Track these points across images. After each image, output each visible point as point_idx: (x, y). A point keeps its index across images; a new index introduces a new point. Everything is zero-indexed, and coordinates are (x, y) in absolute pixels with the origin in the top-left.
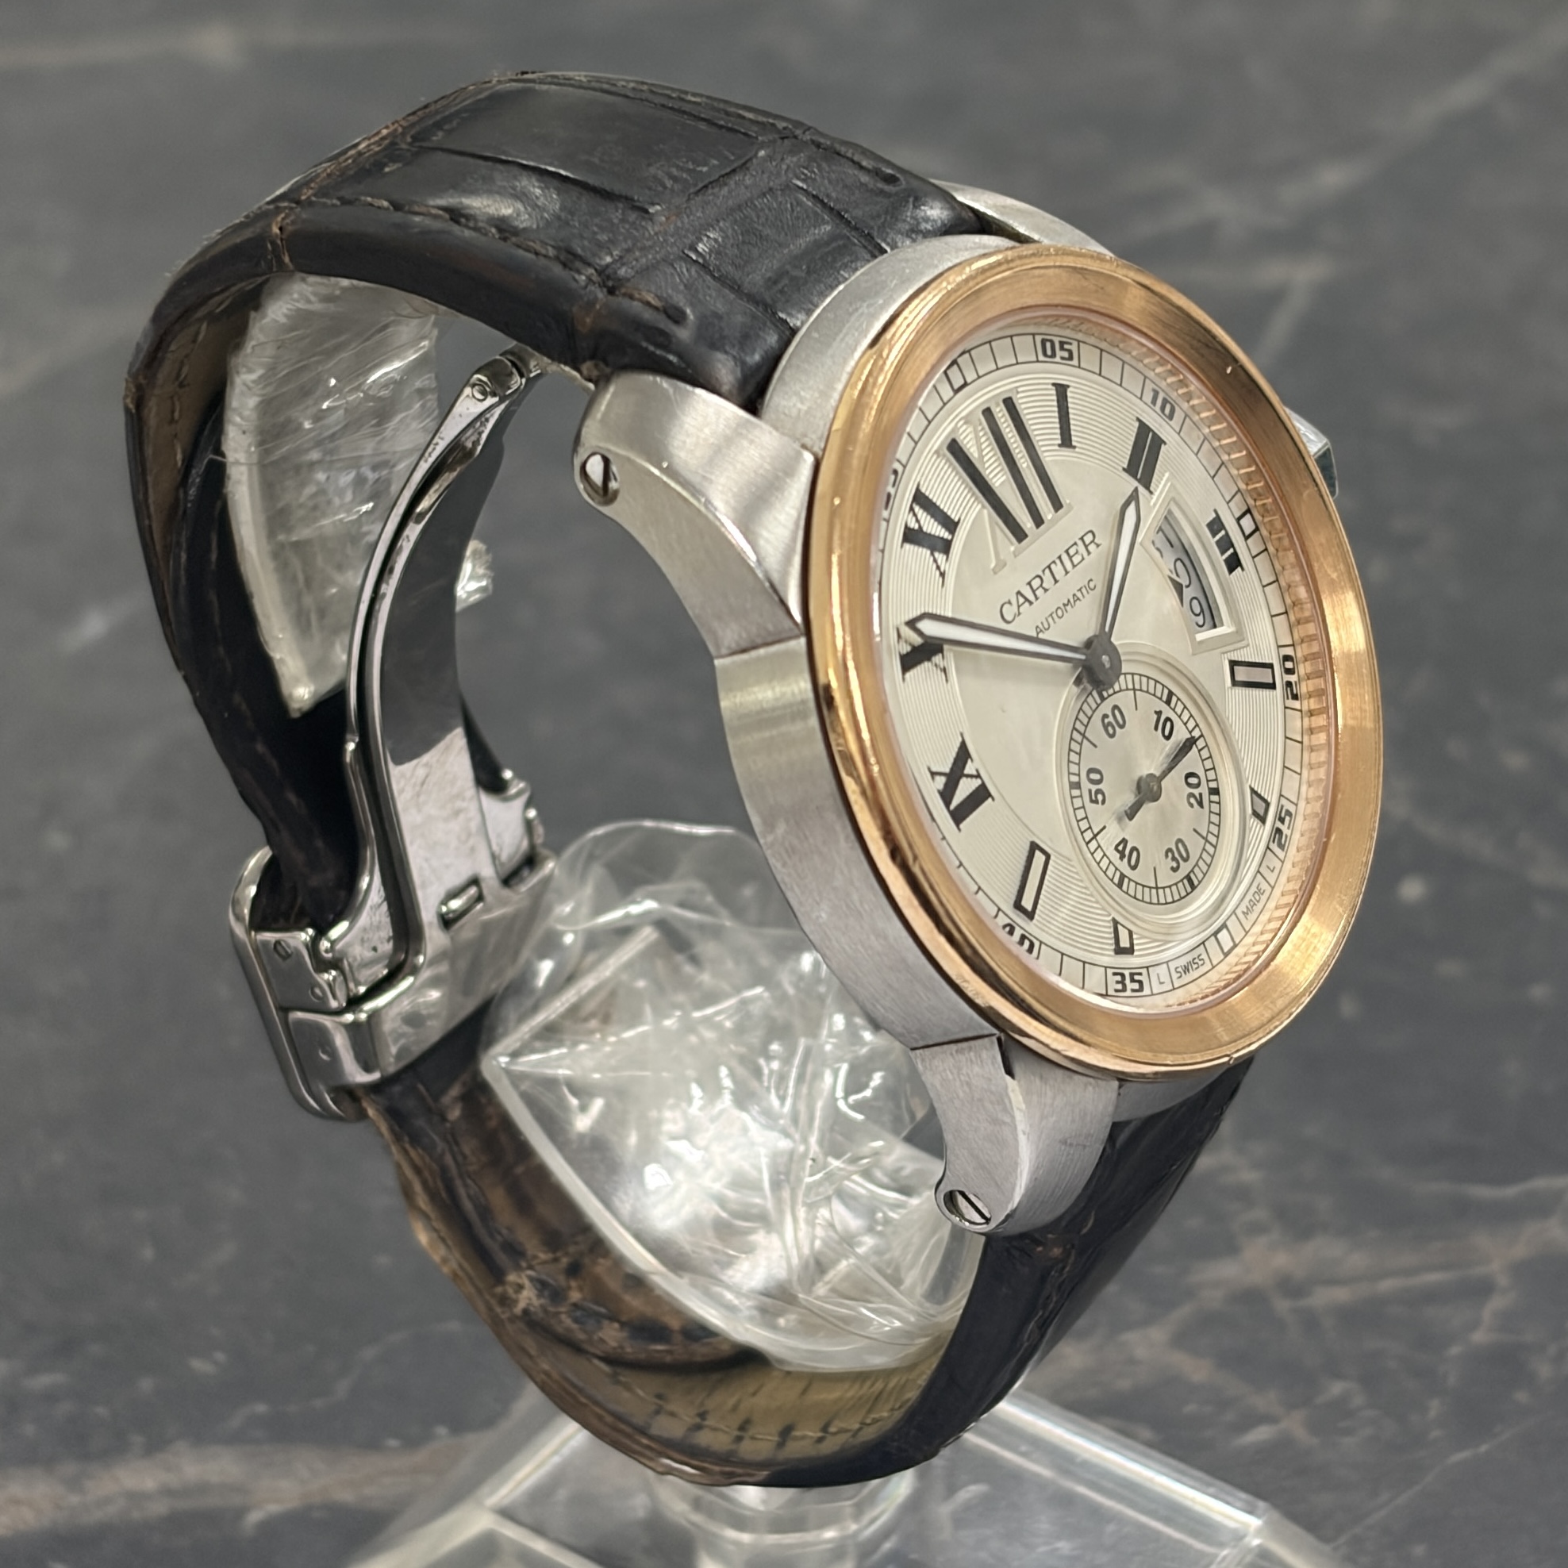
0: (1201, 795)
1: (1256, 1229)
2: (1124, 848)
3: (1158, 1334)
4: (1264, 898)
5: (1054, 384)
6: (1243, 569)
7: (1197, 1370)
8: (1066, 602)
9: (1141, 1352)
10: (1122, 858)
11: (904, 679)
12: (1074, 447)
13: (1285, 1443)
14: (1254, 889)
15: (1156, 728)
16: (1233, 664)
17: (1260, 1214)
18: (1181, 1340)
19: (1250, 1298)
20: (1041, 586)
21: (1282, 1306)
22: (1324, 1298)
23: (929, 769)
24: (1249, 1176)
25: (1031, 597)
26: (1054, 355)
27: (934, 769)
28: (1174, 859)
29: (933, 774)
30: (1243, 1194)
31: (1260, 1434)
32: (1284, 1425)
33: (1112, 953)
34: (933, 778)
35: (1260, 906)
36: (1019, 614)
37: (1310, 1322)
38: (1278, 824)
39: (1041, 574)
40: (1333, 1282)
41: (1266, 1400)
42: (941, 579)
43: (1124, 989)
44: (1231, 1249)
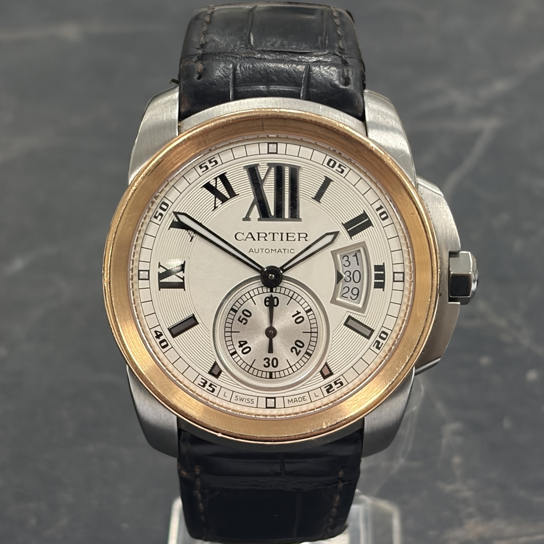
0: (300, 351)
2: (244, 344)
4: (303, 402)
5: (325, 176)
6: (383, 290)
8: (273, 249)
10: (240, 347)
11: (169, 229)
12: (320, 202)
14: (301, 396)
15: (293, 316)
16: (350, 317)
20: (264, 237)
23: (159, 263)
25: (256, 238)
26: (333, 166)
27: (161, 264)
28: (268, 362)
29: (160, 266)
33: (207, 372)
34: (159, 267)
35: (299, 403)
36: (245, 240)
38: (333, 384)
39: (268, 234)
42: (213, 208)
43: (204, 386)
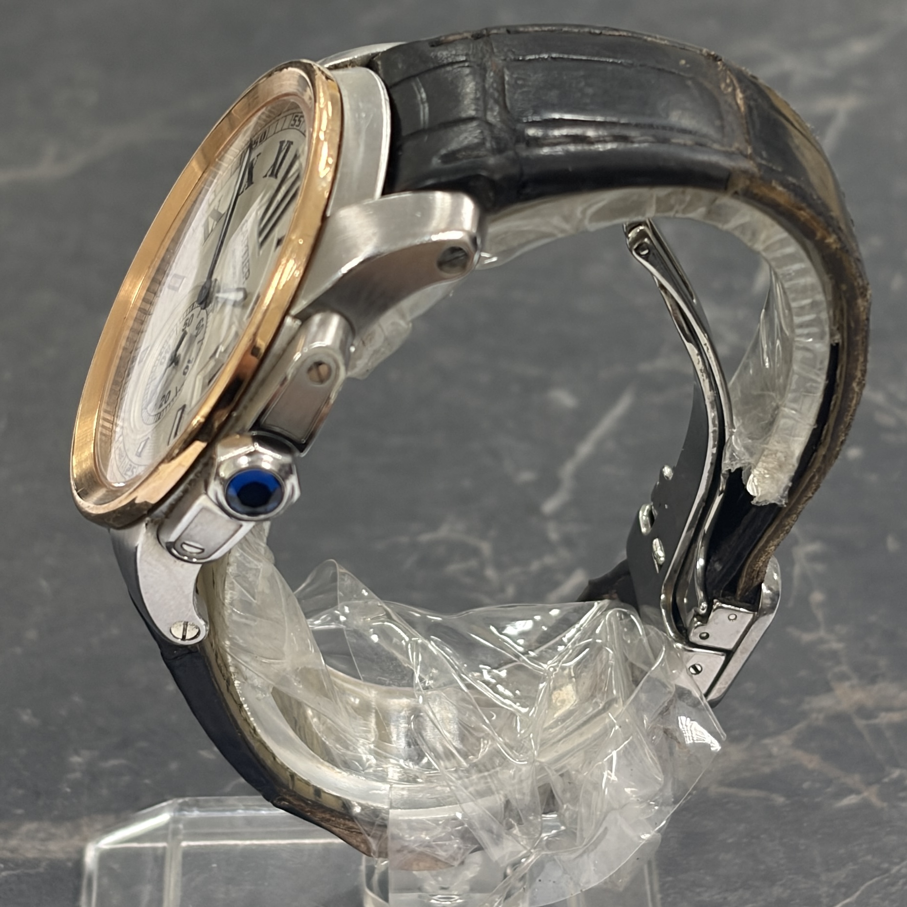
1: (843, 677)
3: (785, 740)
7: (811, 762)
9: (775, 750)
13: (866, 805)
17: (844, 668)
18: (799, 743)
19: (841, 718)
21: (860, 723)
22: (884, 718)
24: (836, 646)
30: (834, 655)
31: (851, 800)
32: (865, 794)
37: (877, 732)
40: (890, 709)
41: (854, 780)
44: (828, 689)
